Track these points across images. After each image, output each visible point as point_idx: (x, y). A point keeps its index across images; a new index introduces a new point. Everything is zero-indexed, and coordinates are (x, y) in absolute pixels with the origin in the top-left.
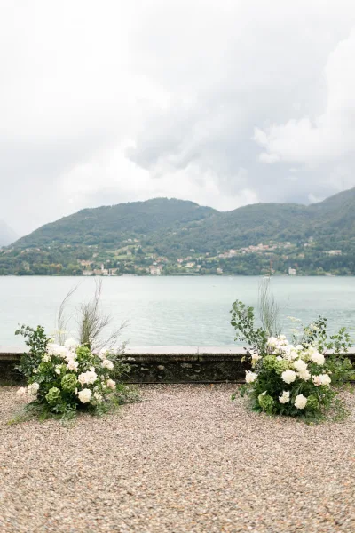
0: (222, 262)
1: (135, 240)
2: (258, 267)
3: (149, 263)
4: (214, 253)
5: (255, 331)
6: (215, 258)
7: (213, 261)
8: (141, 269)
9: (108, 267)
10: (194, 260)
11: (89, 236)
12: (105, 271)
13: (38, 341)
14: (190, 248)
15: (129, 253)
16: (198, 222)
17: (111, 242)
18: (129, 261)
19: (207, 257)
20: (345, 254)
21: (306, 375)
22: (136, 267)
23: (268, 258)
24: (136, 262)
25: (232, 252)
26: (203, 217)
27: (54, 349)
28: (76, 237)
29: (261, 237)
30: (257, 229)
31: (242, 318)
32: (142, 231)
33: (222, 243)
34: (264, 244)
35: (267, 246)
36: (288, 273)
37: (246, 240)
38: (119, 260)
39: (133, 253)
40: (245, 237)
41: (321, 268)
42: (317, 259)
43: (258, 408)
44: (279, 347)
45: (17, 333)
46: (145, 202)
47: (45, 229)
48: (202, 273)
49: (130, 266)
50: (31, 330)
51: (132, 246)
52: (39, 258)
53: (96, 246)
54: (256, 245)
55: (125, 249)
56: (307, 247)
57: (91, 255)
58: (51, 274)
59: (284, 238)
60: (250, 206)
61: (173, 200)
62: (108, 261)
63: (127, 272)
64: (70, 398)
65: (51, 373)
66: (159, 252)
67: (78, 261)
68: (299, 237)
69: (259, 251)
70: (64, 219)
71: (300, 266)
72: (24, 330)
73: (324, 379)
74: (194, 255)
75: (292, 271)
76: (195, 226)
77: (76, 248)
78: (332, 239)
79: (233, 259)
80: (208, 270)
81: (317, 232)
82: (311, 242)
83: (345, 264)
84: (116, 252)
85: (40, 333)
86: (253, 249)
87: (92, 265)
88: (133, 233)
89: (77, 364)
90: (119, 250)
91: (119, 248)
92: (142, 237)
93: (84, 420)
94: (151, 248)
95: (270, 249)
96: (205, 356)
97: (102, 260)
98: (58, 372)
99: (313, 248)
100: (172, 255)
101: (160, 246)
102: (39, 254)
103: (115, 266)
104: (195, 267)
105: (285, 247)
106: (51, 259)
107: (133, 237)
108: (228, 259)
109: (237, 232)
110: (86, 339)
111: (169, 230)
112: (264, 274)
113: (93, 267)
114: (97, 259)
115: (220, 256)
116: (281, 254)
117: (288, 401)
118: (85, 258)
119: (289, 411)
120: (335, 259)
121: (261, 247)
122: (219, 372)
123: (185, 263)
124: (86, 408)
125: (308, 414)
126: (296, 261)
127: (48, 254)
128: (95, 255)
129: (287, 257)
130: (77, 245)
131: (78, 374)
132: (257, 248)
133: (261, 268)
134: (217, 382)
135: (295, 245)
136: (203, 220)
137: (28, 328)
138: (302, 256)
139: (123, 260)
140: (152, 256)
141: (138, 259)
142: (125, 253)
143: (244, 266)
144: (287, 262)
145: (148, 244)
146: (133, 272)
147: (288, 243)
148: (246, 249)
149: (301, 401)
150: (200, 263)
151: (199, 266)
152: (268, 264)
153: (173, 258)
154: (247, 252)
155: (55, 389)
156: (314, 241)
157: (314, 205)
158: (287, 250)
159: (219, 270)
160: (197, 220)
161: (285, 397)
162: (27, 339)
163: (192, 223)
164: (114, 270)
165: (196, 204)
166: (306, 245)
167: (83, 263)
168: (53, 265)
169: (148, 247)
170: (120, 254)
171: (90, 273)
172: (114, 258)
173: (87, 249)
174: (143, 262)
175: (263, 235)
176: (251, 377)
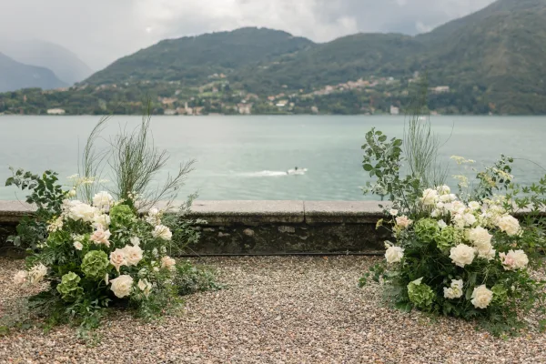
0: (318, 100)
1: (222, 76)
2: (356, 105)
3: (237, 101)
4: (308, 90)
5: (402, 178)
6: (309, 95)
7: (308, 100)
8: (228, 107)
9: (192, 105)
10: (286, 98)
11: (170, 70)
12: (189, 110)
13: (49, 196)
14: (282, 84)
15: (215, 90)
16: (291, 55)
17: (194, 78)
18: (215, 98)
19: (301, 94)
20: (454, 91)
21: (488, 252)
22: (223, 105)
23: (368, 95)
24: (223, 100)
25: (329, 89)
26: (298, 49)
28: (156, 72)
29: (361, 72)
30: (358, 62)
32: (228, 65)
33: (318, 79)
34: (364, 80)
35: (366, 82)
36: (389, 112)
37: (345, 75)
38: (205, 98)
39: (220, 90)
40: (343, 72)
41: (426, 107)
42: (422, 96)
44: (440, 205)
45: (9, 182)
46: (233, 32)
47: (122, 63)
48: (295, 112)
49: (216, 105)
50: (33, 178)
51: (218, 82)
52: (116, 96)
53: (179, 83)
54: (355, 81)
55: (211, 85)
56: (412, 83)
57: (174, 92)
58: (130, 113)
59: (386, 73)
60: (349, 37)
61: (264, 29)
62: (193, 99)
63: (213, 111)
64: (97, 291)
65: (68, 248)
66: (247, 88)
67: (159, 99)
68: (403, 72)
69: (358, 87)
70: (142, 52)
71: (402, 104)
72: (22, 179)
73: (517, 258)
74: (288, 92)
75: (394, 110)
76: (288, 59)
77: (156, 84)
78: (440, 74)
79: (330, 96)
80: (302, 109)
81: (423, 67)
82: (416, 77)
83: (452, 102)
84: (201, 88)
86: (352, 85)
87: (174, 103)
88: (220, 68)
89: (108, 233)
90: (204, 87)
91: (204, 84)
92: (229, 71)
93: (117, 328)
94: (240, 84)
95: (371, 85)
96: (315, 216)
97: (186, 98)
98: (78, 246)
99: (418, 84)
100: (263, 91)
101: (250, 82)
102: (116, 91)
103: (200, 104)
104: (288, 105)
105: (388, 83)
106: (129, 96)
107: (219, 72)
108: (325, 96)
109: (335, 66)
111: (259, 64)
112: (363, 113)
113: (175, 105)
114: (180, 97)
115: (316, 93)
116: (382, 91)
117: (459, 294)
118: (167, 95)
119: (461, 310)
120: (441, 97)
121: (360, 83)
122: (336, 238)
123: (276, 101)
125: (495, 317)
126: (398, 99)
127: (125, 91)
128: (177, 93)
129: (389, 95)
130: (157, 81)
132: (357, 84)
133: (361, 106)
134: (332, 254)
135: (398, 81)
136: (296, 52)
137: (27, 175)
138: (405, 93)
139: (209, 98)
140: (240, 93)
141: (225, 96)
142: (211, 90)
143: (342, 104)
144: (389, 99)
145: (236, 79)
146: (219, 111)
147: (391, 79)
148: (345, 85)
149: (482, 296)
150: (293, 100)
151: (292, 104)
152: (368, 102)
153: (264, 95)
154: (345, 89)
155: (72, 276)
156: (419, 76)
157: (420, 36)
158: (389, 86)
159: (314, 108)
160: (291, 52)
161: (454, 289)
162: (30, 192)
163: (284, 55)
164: (199, 109)
165: (289, 34)
166: (410, 81)
167: (165, 101)
168: (132, 103)
169: (237, 83)
170: (205, 91)
171: (172, 112)
172: (199, 95)
173: (168, 85)
174: (230, 100)
175: (363, 69)
176: (394, 253)
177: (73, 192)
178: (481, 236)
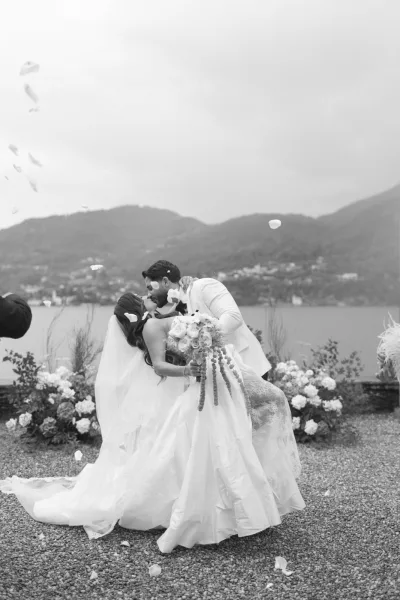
2: (254, 294)
3: (116, 289)
8: (104, 297)
9: (62, 294)
11: (36, 254)
12: (58, 300)
13: (27, 369)
15: (89, 277)
16: (179, 237)
17: (65, 262)
18: (90, 286)
20: (363, 279)
21: (316, 401)
22: (98, 294)
23: (267, 283)
25: (222, 276)
27: (45, 378)
28: (18, 255)
29: (258, 257)
30: (253, 246)
32: (106, 248)
33: (209, 264)
34: (261, 266)
35: (265, 269)
36: (291, 301)
37: (239, 261)
38: (76, 286)
39: (95, 277)
40: (238, 258)
41: (331, 296)
42: (327, 285)
44: (288, 373)
45: (6, 359)
46: (111, 210)
49: (89, 294)
50: (20, 357)
53: (46, 268)
54: (251, 267)
55: (85, 271)
56: (316, 270)
57: (40, 279)
59: (287, 258)
60: (244, 218)
61: (147, 208)
62: (62, 287)
63: (87, 301)
64: (67, 428)
65: (45, 402)
66: (127, 275)
67: (22, 287)
68: (305, 257)
69: (255, 274)
71: (306, 293)
72: (12, 357)
73: (335, 405)
75: (297, 301)
76: (175, 242)
77: (18, 269)
78: (346, 260)
81: (327, 252)
83: (361, 292)
84: (73, 275)
85: (29, 359)
86: (247, 272)
87: (40, 292)
88: (95, 251)
89: (73, 392)
90: (76, 273)
91: (75, 269)
92: (106, 255)
94: (118, 270)
95: (269, 272)
97: (53, 286)
98: (51, 401)
99: (323, 272)
103: (71, 293)
105: (288, 269)
107: (94, 256)
110: (79, 365)
111: (141, 247)
112: (262, 303)
113: (41, 294)
114: (46, 284)
116: (282, 278)
118: (33, 281)
120: (349, 285)
121: (257, 269)
124: (85, 439)
125: (319, 439)
126: (301, 287)
128: (44, 279)
129: (290, 283)
130: (20, 266)
131: (74, 403)
132: (253, 271)
133: (258, 296)
135: (301, 267)
136: (184, 234)
137: (16, 355)
138: (309, 280)
139: (82, 285)
140: (119, 281)
141: (101, 284)
142: (84, 276)
144: (289, 288)
145: (114, 264)
146: (94, 301)
147: (293, 265)
148: (240, 272)
149: (311, 427)
152: (267, 291)
154: (240, 276)
155: (52, 420)
156: (323, 262)
157: (324, 217)
158: (291, 273)
160: (178, 234)
161: (295, 423)
162: (15, 366)
163: (171, 238)
164: (69, 299)
165: (175, 214)
166: (313, 267)
167: (29, 289)
169: (115, 268)
170: (77, 277)
172: (70, 283)
173: (34, 271)
174: (107, 289)
175: (261, 255)
177: (43, 367)
178: (312, 390)
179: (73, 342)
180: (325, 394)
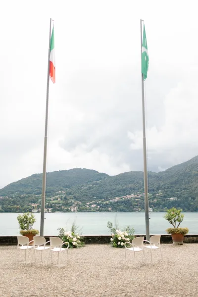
0: (111, 204)
1: (63, 192)
3: (71, 205)
4: (107, 199)
6: (107, 202)
7: (107, 204)
10: (96, 203)
14: (93, 196)
15: (59, 199)
16: (98, 182)
19: (103, 201)
21: (124, 238)
22: (63, 207)
23: (137, 202)
25: (117, 199)
27: (66, 234)
28: (29, 190)
31: (110, 225)
32: (67, 187)
33: (111, 193)
35: (136, 196)
37: (125, 192)
39: (62, 199)
43: (114, 246)
44: (118, 232)
48: (100, 211)
50: (61, 229)
51: (61, 195)
54: (130, 195)
60: (126, 173)
64: (71, 244)
66: (76, 199)
69: (132, 198)
73: (128, 239)
74: (96, 200)
76: (97, 184)
77: (29, 196)
79: (117, 202)
80: (104, 209)
85: (63, 230)
86: (128, 197)
88: (62, 188)
89: (72, 236)
91: (54, 196)
92: (67, 190)
93: (74, 249)
94: (72, 196)
95: (138, 197)
96: (102, 236)
98: (68, 238)
100: (84, 200)
101: (77, 195)
104: (96, 207)
106: (14, 202)
107: (62, 190)
108: (115, 203)
109: (120, 187)
110: (73, 231)
111: (82, 186)
112: (135, 211)
113: (38, 207)
115: (110, 201)
116: (144, 200)
119: (120, 246)
121: (133, 196)
122: (105, 240)
123: (90, 205)
124: (75, 247)
125: (124, 246)
131: (72, 239)
134: (104, 243)
139: (56, 203)
140: (72, 201)
145: (70, 194)
148: (125, 197)
149: (122, 244)
150: (99, 204)
151: (99, 207)
153: (84, 202)
154: (125, 199)
159: (110, 209)
161: (119, 243)
162: (60, 231)
163: (94, 182)
169: (70, 196)
174: (67, 204)
176: (112, 239)
177: (66, 231)
178: (123, 236)
179: (72, 225)
180: (126, 237)
